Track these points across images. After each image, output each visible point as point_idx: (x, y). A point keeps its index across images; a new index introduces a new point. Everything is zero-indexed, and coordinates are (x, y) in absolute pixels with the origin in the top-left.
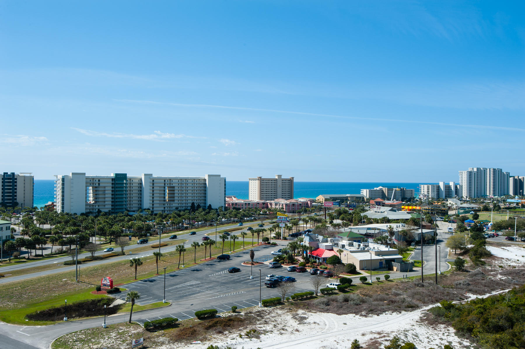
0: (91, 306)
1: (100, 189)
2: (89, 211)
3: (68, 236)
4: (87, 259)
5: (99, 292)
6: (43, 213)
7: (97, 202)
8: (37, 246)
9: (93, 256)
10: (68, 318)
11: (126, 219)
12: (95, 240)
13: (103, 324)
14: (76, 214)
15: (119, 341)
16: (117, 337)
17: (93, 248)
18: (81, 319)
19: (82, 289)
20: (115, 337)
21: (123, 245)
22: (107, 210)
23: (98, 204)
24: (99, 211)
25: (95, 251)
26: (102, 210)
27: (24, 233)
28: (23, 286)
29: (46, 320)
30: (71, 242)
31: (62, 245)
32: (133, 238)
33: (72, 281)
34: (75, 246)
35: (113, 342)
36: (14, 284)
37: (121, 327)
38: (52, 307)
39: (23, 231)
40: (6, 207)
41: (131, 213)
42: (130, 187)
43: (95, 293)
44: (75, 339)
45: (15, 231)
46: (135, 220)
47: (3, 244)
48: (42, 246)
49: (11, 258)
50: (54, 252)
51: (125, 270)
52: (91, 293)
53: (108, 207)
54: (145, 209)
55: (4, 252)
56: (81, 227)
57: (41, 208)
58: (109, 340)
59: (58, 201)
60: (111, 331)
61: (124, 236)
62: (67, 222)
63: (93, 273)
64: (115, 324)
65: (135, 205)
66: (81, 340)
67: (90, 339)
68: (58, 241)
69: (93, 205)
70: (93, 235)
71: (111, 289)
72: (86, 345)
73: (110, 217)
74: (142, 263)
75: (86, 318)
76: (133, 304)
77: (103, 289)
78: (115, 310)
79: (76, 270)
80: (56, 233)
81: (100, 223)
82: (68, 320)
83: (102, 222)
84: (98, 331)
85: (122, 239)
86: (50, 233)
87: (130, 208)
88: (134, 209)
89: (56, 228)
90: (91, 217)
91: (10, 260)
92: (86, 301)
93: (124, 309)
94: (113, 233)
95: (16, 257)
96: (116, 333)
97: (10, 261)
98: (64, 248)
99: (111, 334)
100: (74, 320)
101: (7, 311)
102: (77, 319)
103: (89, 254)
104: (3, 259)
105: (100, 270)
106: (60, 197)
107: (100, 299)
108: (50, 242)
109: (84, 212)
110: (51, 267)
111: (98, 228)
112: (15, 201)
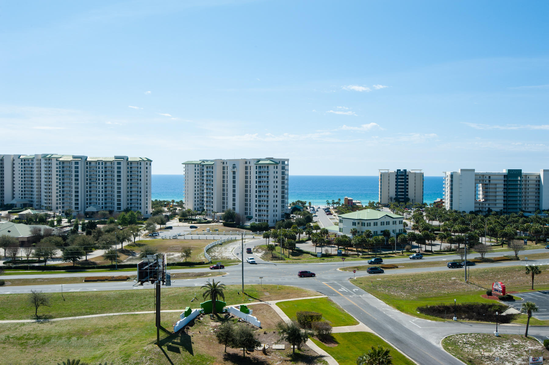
0: (481, 311)
1: (491, 186)
2: (478, 209)
3: (457, 234)
4: (476, 260)
5: (490, 297)
6: (432, 210)
7: (487, 200)
8: (427, 242)
9: (483, 258)
10: (458, 318)
11: (521, 220)
12: (485, 240)
13: (495, 332)
14: (464, 212)
15: (513, 354)
16: (511, 349)
17: (483, 249)
18: (470, 321)
19: (471, 291)
20: (509, 348)
21: (517, 249)
22: (498, 210)
23: (488, 202)
24: (490, 211)
25: (485, 252)
26: (493, 209)
27: (415, 228)
28: (414, 279)
29: (436, 316)
30: (460, 240)
31: (451, 243)
32: (529, 243)
33: (461, 281)
34: (464, 245)
35: (506, 354)
36: (407, 276)
37: (515, 340)
38: (441, 304)
39: (414, 226)
40: (399, 202)
41: (527, 214)
42: (526, 185)
43: (486, 297)
44: (465, 341)
45: (407, 225)
46: (532, 222)
47: (397, 237)
48: (431, 242)
49: (404, 251)
50: (443, 249)
51: (519, 276)
52: (481, 296)
53: (499, 206)
54: (544, 210)
55: (398, 244)
56: (469, 225)
57: (430, 205)
58: (502, 350)
59: (446, 198)
60: (504, 342)
61: (519, 239)
62: (455, 220)
63: (483, 275)
64: (508, 335)
65: (531, 206)
66: (472, 344)
67: (481, 345)
68: (447, 239)
69: (482, 203)
70: (483, 235)
71: (503, 296)
72: (477, 350)
73: (502, 217)
74: (540, 272)
75: (476, 321)
76: (530, 316)
77: (495, 295)
78: (508, 319)
79: (465, 270)
80: (445, 230)
81: (491, 223)
82: (457, 320)
83: (493, 222)
84: (489, 338)
85: (516, 242)
86: (439, 230)
87: (525, 208)
88: (530, 210)
89: (444, 225)
90: (480, 216)
91: (403, 252)
92: (476, 304)
93: (519, 320)
94: (505, 235)
95: (408, 251)
96: (509, 344)
97: (402, 254)
98: (453, 246)
99: (504, 344)
100: (464, 321)
101: (401, 300)
102: (467, 321)
103: (479, 255)
104: (397, 251)
105: (490, 273)
106: (449, 194)
107: (491, 304)
108: (439, 238)
109: (473, 209)
110: (440, 264)
111: (488, 228)
112: (407, 197)
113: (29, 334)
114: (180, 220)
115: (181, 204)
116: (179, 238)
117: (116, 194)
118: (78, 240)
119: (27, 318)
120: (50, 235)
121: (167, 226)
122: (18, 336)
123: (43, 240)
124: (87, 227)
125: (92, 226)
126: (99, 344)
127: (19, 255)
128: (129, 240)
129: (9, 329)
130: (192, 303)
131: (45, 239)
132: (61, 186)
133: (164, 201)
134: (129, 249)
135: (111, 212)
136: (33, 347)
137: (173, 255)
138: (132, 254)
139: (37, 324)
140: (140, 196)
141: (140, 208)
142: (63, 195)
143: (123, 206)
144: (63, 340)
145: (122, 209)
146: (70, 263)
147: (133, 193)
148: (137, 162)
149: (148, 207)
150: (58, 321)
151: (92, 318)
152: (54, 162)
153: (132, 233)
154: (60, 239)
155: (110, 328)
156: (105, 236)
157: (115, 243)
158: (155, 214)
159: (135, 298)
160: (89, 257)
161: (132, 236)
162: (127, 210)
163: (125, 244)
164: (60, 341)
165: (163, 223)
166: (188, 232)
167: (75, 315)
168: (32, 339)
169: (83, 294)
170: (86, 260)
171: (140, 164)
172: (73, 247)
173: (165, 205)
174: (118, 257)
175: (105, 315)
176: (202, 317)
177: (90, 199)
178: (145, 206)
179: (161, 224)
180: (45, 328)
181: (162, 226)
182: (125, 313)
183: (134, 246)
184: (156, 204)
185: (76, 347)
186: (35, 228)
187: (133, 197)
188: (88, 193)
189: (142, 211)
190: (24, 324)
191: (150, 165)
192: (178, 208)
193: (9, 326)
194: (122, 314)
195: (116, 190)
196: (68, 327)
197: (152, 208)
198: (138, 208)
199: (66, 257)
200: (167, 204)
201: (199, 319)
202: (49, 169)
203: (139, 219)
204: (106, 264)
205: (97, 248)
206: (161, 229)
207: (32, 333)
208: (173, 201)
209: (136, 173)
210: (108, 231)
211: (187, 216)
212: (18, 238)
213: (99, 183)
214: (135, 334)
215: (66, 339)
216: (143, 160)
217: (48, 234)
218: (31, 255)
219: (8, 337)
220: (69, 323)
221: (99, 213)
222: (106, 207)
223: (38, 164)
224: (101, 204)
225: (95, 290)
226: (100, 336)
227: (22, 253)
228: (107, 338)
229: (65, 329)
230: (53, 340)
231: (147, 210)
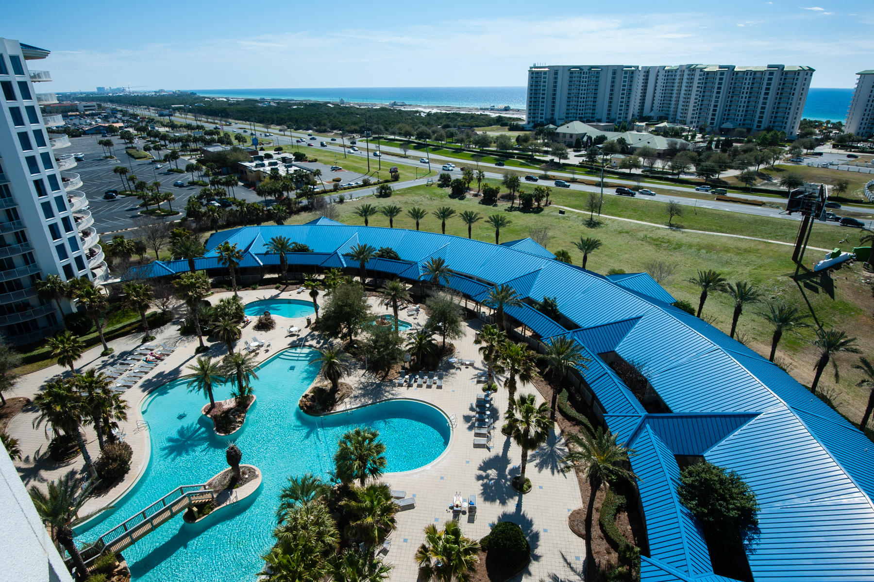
113: (663, 238)
114: (834, 146)
115: (838, 126)
116: (830, 167)
118: (712, 157)
119: (662, 224)
120: (685, 149)
121: (815, 151)
122: (654, 237)
123: (678, 154)
125: (728, 143)
126: (727, 262)
127: (655, 166)
128: (767, 163)
129: (647, 230)
131: (680, 152)
132: (701, 99)
133: (816, 122)
134: (765, 172)
135: (750, 130)
136: (665, 250)
138: (769, 179)
139: (670, 231)
140: (788, 114)
141: (785, 128)
142: (700, 109)
143: (765, 124)
144: (692, 250)
145: (763, 128)
146: (703, 179)
147: (779, 110)
148: (795, 72)
149: (795, 128)
150: (689, 232)
152: (698, 73)
153: (773, 155)
155: (741, 250)
156: (742, 156)
157: (751, 165)
158: (801, 136)
160: (721, 176)
161: (772, 159)
162: (768, 129)
163: (763, 167)
164: (690, 250)
165: (810, 148)
166: (843, 162)
167: (705, 230)
168: (665, 243)
169: (715, 212)
170: (718, 178)
171: (798, 75)
172: (708, 163)
173: (817, 126)
174: (753, 179)
177: (728, 115)
178: (791, 126)
179: (808, 149)
180: (677, 235)
181: (809, 151)
183: (772, 170)
184: (805, 124)
185: (704, 259)
189: (787, 131)
190: (659, 228)
191: (811, 75)
192: (833, 131)
193: (646, 227)
195: (760, 105)
196: (698, 240)
197: (800, 128)
198: (783, 127)
199: (699, 174)
200: (819, 125)
201: (849, 264)
202: (691, 80)
203: (782, 141)
204: (739, 186)
205: (731, 168)
206: (807, 154)
207: (665, 238)
208: (828, 123)
209: (790, 86)
210: (746, 151)
211: (845, 142)
212: (655, 150)
213: (742, 97)
215: (696, 250)
216: (803, 70)
217: (683, 148)
218: (666, 167)
220: (698, 236)
221: (736, 130)
222: (744, 125)
223: (680, 75)
224: (739, 120)
225: (728, 210)
226: (729, 255)
227: (658, 164)
228: (736, 258)
229: (695, 241)
230: (683, 248)
231: (791, 130)
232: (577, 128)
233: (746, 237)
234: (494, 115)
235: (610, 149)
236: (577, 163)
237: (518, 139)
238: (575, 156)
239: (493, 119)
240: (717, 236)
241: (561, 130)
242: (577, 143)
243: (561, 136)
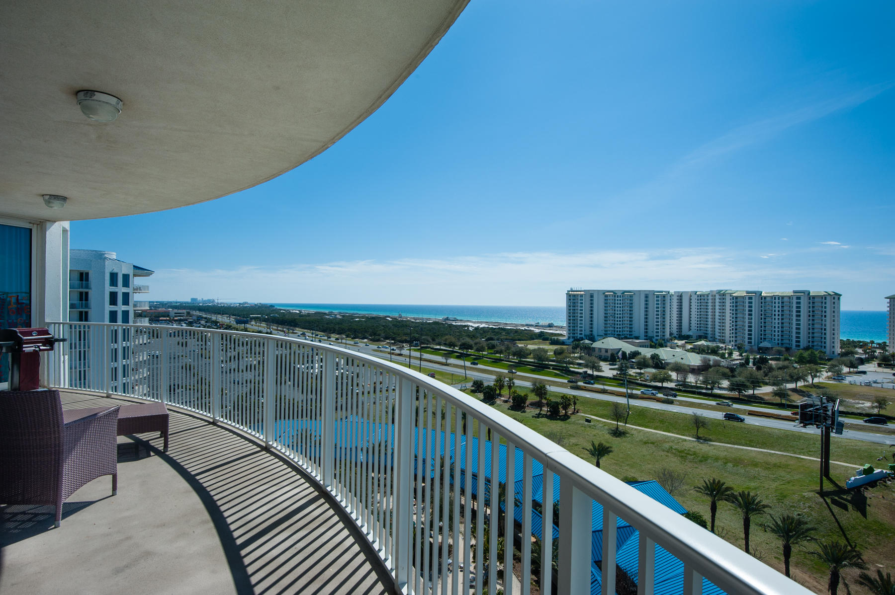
113: (689, 450)
114: (879, 365)
115: (883, 346)
116: (874, 385)
117: (794, 331)
118: (746, 373)
119: (689, 436)
120: (719, 366)
121: (858, 370)
122: (680, 450)
123: (710, 370)
124: (758, 362)
125: (763, 361)
126: (755, 477)
127: (688, 380)
128: (805, 380)
129: (672, 442)
130: (878, 462)
131: (712, 368)
132: (734, 320)
133: (860, 342)
134: (804, 389)
135: (788, 349)
136: (691, 462)
137: (863, 404)
138: (808, 395)
139: (696, 443)
140: (825, 334)
141: (825, 347)
142: (736, 329)
143: (803, 343)
144: (719, 464)
145: (801, 347)
146: (735, 394)
147: (815, 330)
148: (822, 297)
149: (836, 347)
150: (716, 445)
151: (751, 450)
152: (728, 298)
153: (811, 373)
154: (728, 370)
155: (770, 465)
156: (775, 373)
157: (788, 382)
158: (843, 355)
159: (802, 441)
160: (756, 392)
161: (810, 377)
162: (807, 349)
163: (800, 384)
164: (716, 463)
165: (852, 365)
166: (888, 380)
168: (691, 455)
170: (754, 394)
171: (825, 299)
172: (739, 379)
173: (861, 346)
174: (788, 396)
175: (766, 450)
176: (890, 481)
177: (765, 335)
178: (830, 345)
179: (850, 367)
180: (704, 448)
181: (852, 370)
182: (788, 454)
183: (811, 387)
184: (847, 344)
185: (728, 472)
186: (704, 358)
187: (815, 335)
188: (763, 328)
189: (828, 350)
190: (685, 440)
191: (839, 299)
192: (878, 351)
193: (673, 439)
194: (785, 454)
195: (794, 326)
196: (726, 453)
197: (841, 348)
198: (822, 346)
199: (731, 389)
200: (863, 345)
201: (885, 482)
202: (723, 304)
203: (821, 359)
204: (774, 402)
205: (766, 384)
206: (850, 373)
207: (692, 450)
208: (872, 342)
210: (780, 368)
211: (890, 360)
212: (689, 366)
213: (775, 319)
214: (796, 477)
215: (722, 463)
216: (830, 295)
217: (717, 364)
218: (699, 382)
219: (671, 447)
220: (727, 449)
221: (774, 349)
222: (782, 344)
223: (712, 299)
224: (776, 340)
225: (757, 424)
226: (757, 469)
227: (691, 379)
228: (763, 473)
229: (723, 454)
230: (709, 461)
231: (833, 350)
232: (612, 343)
233: (777, 452)
234: (537, 331)
235: (643, 364)
236: (611, 376)
237: (556, 353)
238: (610, 369)
239: (535, 334)
240: (747, 450)
241: (597, 345)
242: (611, 357)
243: (597, 350)
